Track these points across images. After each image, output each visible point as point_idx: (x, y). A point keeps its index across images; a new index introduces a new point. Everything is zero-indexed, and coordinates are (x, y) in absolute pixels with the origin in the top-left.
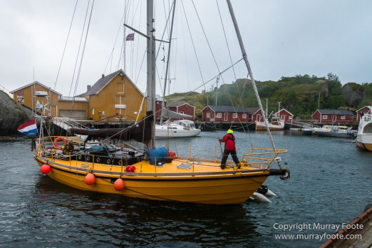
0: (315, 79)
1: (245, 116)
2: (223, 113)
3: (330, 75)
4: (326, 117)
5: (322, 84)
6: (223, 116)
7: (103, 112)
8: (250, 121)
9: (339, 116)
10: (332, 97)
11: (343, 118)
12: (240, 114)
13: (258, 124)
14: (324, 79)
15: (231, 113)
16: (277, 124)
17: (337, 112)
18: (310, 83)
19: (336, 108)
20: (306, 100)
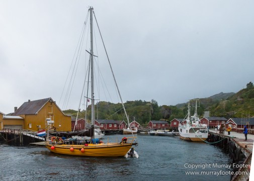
0: (145, 103)
1: (115, 126)
2: (104, 124)
3: (153, 101)
4: (155, 125)
5: (150, 106)
6: (104, 126)
7: (40, 126)
8: (118, 128)
9: (161, 124)
10: (155, 113)
11: (163, 125)
12: (113, 124)
13: (125, 130)
14: (150, 103)
15: (108, 124)
16: (133, 130)
17: (160, 122)
18: (143, 105)
19: (158, 120)
20: (143, 115)
